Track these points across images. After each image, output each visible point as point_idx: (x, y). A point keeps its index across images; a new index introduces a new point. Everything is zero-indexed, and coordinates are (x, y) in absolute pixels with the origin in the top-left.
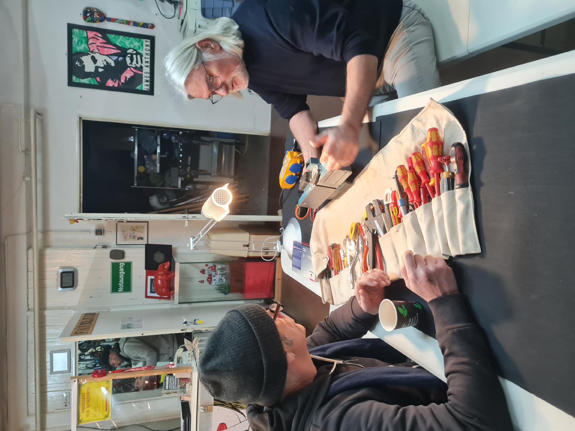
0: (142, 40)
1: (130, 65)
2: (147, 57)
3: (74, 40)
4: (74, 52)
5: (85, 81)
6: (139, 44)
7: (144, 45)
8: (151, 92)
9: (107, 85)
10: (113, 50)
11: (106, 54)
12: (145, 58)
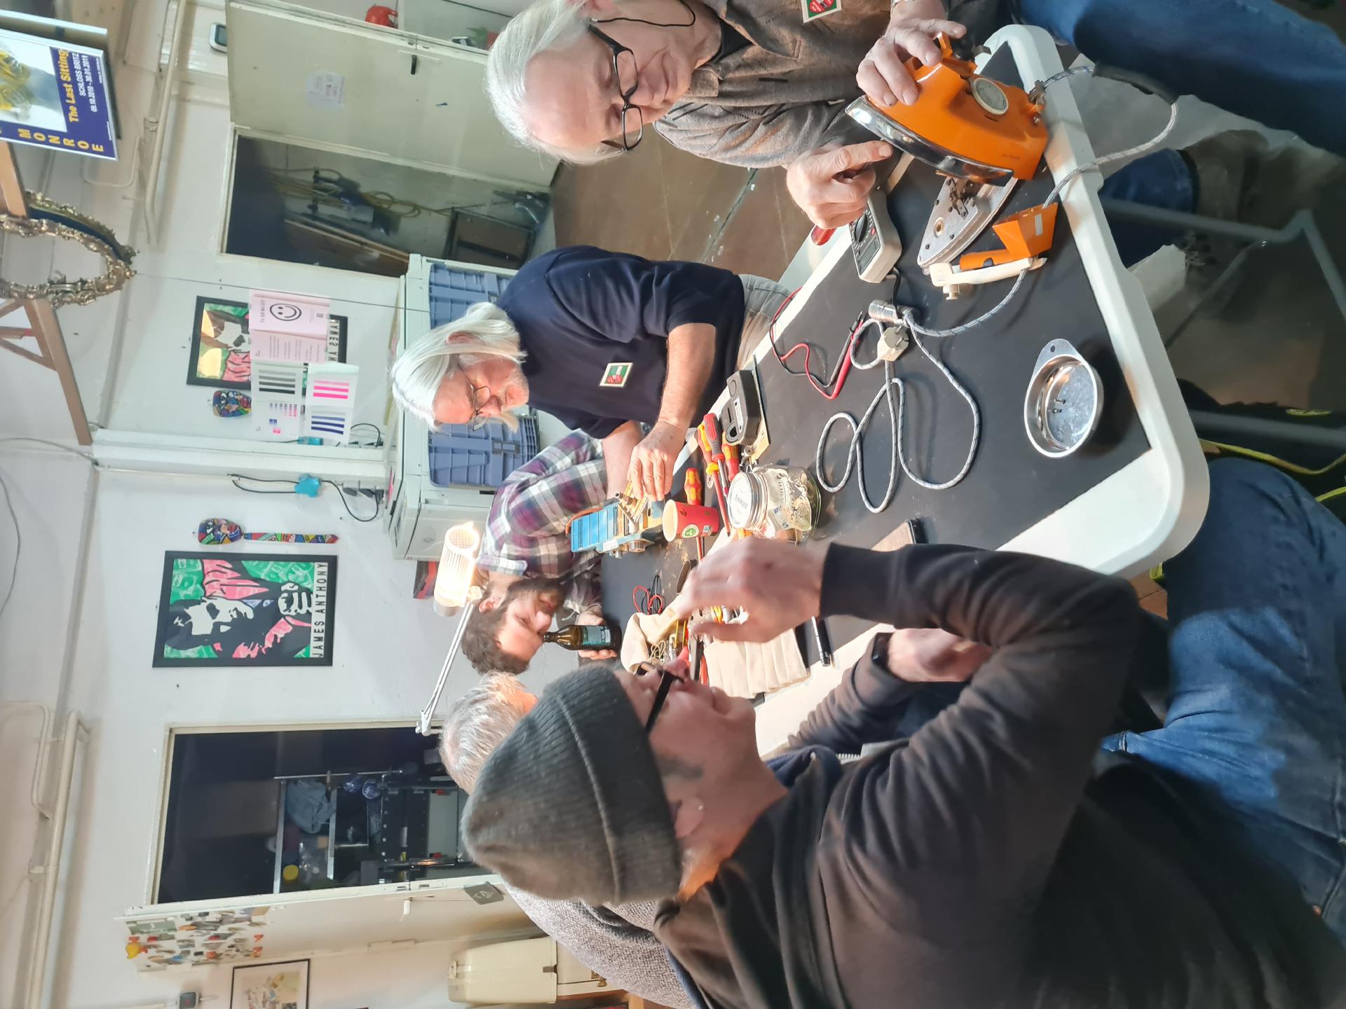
0: (312, 563)
1: (287, 613)
2: (320, 593)
3: (175, 579)
4: (172, 600)
5: (191, 653)
6: (306, 572)
7: (316, 573)
8: (327, 660)
9: (234, 656)
10: (252, 589)
11: (237, 598)
12: (317, 596)
